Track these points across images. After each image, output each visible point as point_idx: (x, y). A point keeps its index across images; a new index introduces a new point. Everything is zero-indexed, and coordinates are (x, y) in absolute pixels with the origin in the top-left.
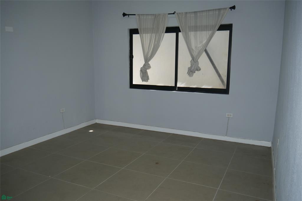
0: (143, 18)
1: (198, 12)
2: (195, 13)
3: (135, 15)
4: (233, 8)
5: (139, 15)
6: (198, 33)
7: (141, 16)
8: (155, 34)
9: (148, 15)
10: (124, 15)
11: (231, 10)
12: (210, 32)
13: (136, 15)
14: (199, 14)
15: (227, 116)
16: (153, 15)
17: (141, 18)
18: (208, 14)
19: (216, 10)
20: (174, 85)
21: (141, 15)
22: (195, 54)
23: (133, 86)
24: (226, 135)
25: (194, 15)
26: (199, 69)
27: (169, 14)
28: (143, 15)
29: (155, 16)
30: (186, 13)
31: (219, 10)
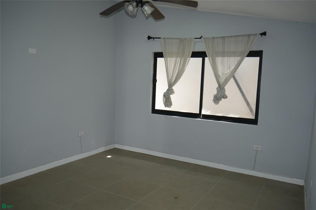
0: (168, 41)
1: (226, 37)
2: (223, 38)
3: (160, 38)
4: (264, 34)
5: (164, 38)
6: (226, 58)
7: (166, 40)
8: (180, 58)
9: (174, 38)
10: (149, 38)
11: (262, 36)
12: (239, 58)
14: (227, 40)
15: (254, 149)
16: (179, 39)
18: (236, 39)
19: (245, 35)
20: (198, 112)
21: (167, 38)
22: (222, 81)
23: (155, 111)
24: (253, 170)
25: (221, 41)
26: (225, 97)
27: (195, 38)
28: (169, 38)
29: (181, 41)
30: (214, 38)
31: (249, 35)
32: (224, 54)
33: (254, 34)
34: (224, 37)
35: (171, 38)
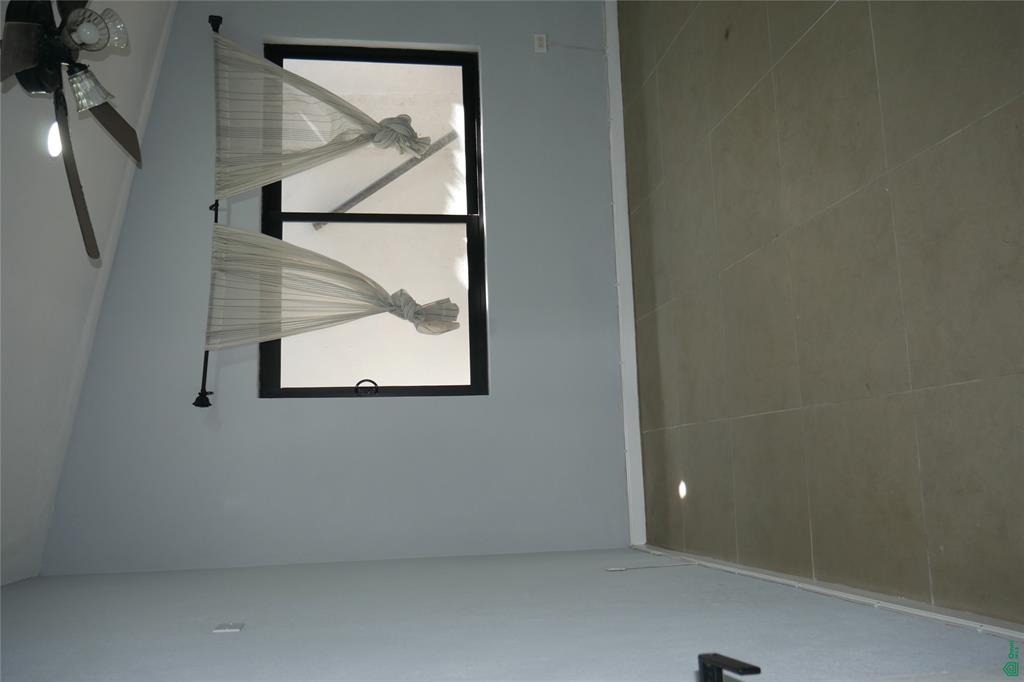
0: (221, 322)
1: (218, 122)
2: (220, 132)
3: (207, 353)
4: (215, 22)
5: (208, 338)
7: (212, 330)
9: (212, 298)
10: (203, 401)
13: (209, 348)
14: (228, 123)
15: (545, 50)
16: (214, 277)
17: (219, 328)
19: (216, 71)
20: (464, 227)
21: (209, 325)
24: (604, 51)
25: (228, 139)
27: (216, 221)
28: (210, 317)
29: (222, 270)
30: (218, 160)
31: (217, 60)
32: (273, 133)
33: (216, 47)
34: (218, 128)
35: (211, 309)
